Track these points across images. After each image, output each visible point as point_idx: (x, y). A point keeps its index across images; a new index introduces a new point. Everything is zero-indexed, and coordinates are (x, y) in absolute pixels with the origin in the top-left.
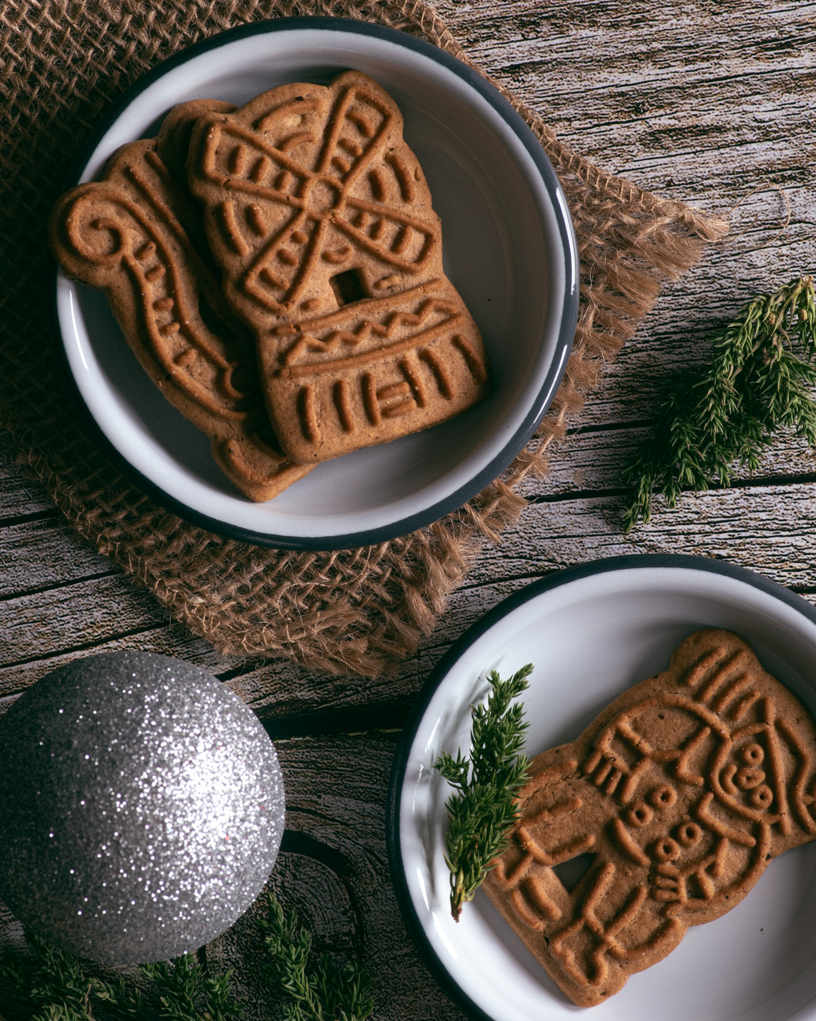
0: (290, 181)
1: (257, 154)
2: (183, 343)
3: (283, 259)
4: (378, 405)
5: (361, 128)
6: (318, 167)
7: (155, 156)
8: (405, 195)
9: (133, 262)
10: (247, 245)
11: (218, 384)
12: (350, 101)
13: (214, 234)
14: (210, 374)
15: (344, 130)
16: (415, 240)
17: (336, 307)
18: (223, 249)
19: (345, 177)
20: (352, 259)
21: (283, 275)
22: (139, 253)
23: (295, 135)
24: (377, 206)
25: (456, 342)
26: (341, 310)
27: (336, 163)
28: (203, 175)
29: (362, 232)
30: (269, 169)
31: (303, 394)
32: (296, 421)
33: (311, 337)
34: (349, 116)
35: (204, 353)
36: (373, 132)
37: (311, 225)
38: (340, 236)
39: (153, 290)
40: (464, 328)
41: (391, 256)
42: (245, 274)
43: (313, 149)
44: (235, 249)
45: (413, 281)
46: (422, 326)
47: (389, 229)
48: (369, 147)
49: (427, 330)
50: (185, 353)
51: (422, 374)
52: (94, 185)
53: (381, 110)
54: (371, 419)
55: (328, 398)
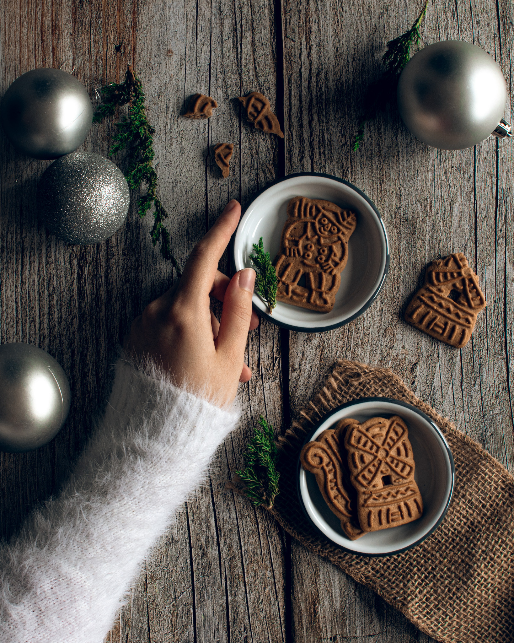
0: (375, 448)
1: (366, 439)
2: (337, 492)
3: (370, 471)
4: (391, 518)
5: (397, 434)
6: (383, 444)
7: (335, 435)
8: (407, 455)
9: (325, 468)
10: (360, 466)
11: (346, 506)
12: (394, 425)
13: (350, 461)
14: (344, 502)
15: (392, 434)
16: (408, 469)
17: (382, 487)
18: (353, 466)
19: (391, 448)
20: (389, 472)
21: (369, 476)
22: (327, 465)
23: (378, 434)
24: (398, 458)
25: (415, 501)
26: (384, 488)
27: (389, 444)
28: (350, 444)
29: (393, 466)
30: (369, 444)
31: (370, 513)
32: (367, 520)
33: (374, 496)
34: (394, 430)
35: (343, 496)
36: (400, 435)
37: (379, 462)
38: (386, 466)
39: (330, 476)
40: (418, 498)
41: (400, 473)
42: (358, 475)
43: (382, 439)
44: (356, 467)
45: (405, 481)
46: (406, 495)
47: (401, 465)
48: (398, 440)
49: (407, 497)
50: (337, 496)
51: (404, 509)
52: (316, 443)
53: (403, 428)
54: (388, 522)
55: (377, 514)
